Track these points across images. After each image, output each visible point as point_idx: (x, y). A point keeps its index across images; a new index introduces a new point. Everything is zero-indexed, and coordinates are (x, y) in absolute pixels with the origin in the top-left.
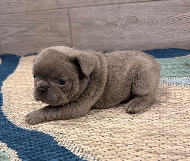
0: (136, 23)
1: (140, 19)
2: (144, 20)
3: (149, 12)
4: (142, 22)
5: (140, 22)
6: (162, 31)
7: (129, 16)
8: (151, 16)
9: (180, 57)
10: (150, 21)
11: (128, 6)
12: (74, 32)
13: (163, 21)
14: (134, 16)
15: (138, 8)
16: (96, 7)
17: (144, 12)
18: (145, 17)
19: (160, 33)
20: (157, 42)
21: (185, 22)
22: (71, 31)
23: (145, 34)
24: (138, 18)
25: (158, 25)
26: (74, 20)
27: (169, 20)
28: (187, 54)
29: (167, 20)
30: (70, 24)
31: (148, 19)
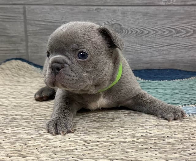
0: (120, 32)
1: (126, 27)
2: (132, 30)
3: (138, 19)
4: (128, 32)
5: (126, 31)
6: (155, 45)
7: (110, 23)
8: (140, 25)
9: (181, 80)
10: (139, 31)
11: (110, 10)
12: (30, 39)
13: (157, 32)
14: (118, 23)
15: (124, 13)
16: (65, 7)
17: (132, 19)
18: (133, 26)
19: (153, 47)
20: (148, 59)
21: (185, 35)
22: (27, 36)
23: (132, 48)
24: (123, 26)
25: (150, 36)
26: (32, 22)
27: (164, 32)
28: (190, 77)
29: (162, 31)
30: (26, 28)
31: (137, 29)
